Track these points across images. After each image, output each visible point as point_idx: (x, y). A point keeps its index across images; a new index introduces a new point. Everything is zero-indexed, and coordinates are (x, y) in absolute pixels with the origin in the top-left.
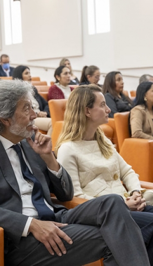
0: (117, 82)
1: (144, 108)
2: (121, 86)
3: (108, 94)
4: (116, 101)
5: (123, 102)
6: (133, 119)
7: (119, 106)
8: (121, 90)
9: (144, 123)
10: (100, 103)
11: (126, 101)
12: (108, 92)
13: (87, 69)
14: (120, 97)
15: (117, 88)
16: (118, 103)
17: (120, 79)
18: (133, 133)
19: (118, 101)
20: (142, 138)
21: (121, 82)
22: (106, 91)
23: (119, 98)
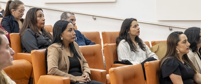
0: (38, 18)
1: (61, 46)
2: (43, 22)
3: (29, 29)
4: (36, 37)
5: (43, 38)
6: (50, 56)
7: (39, 42)
8: (42, 26)
9: (59, 61)
10: (6, 45)
11: (47, 36)
12: (29, 27)
13: (12, 3)
14: (41, 32)
15: (38, 25)
16: (38, 38)
17: (41, 16)
18: (48, 70)
19: (38, 36)
20: (57, 75)
21: (42, 18)
22: (27, 26)
23: (39, 33)
